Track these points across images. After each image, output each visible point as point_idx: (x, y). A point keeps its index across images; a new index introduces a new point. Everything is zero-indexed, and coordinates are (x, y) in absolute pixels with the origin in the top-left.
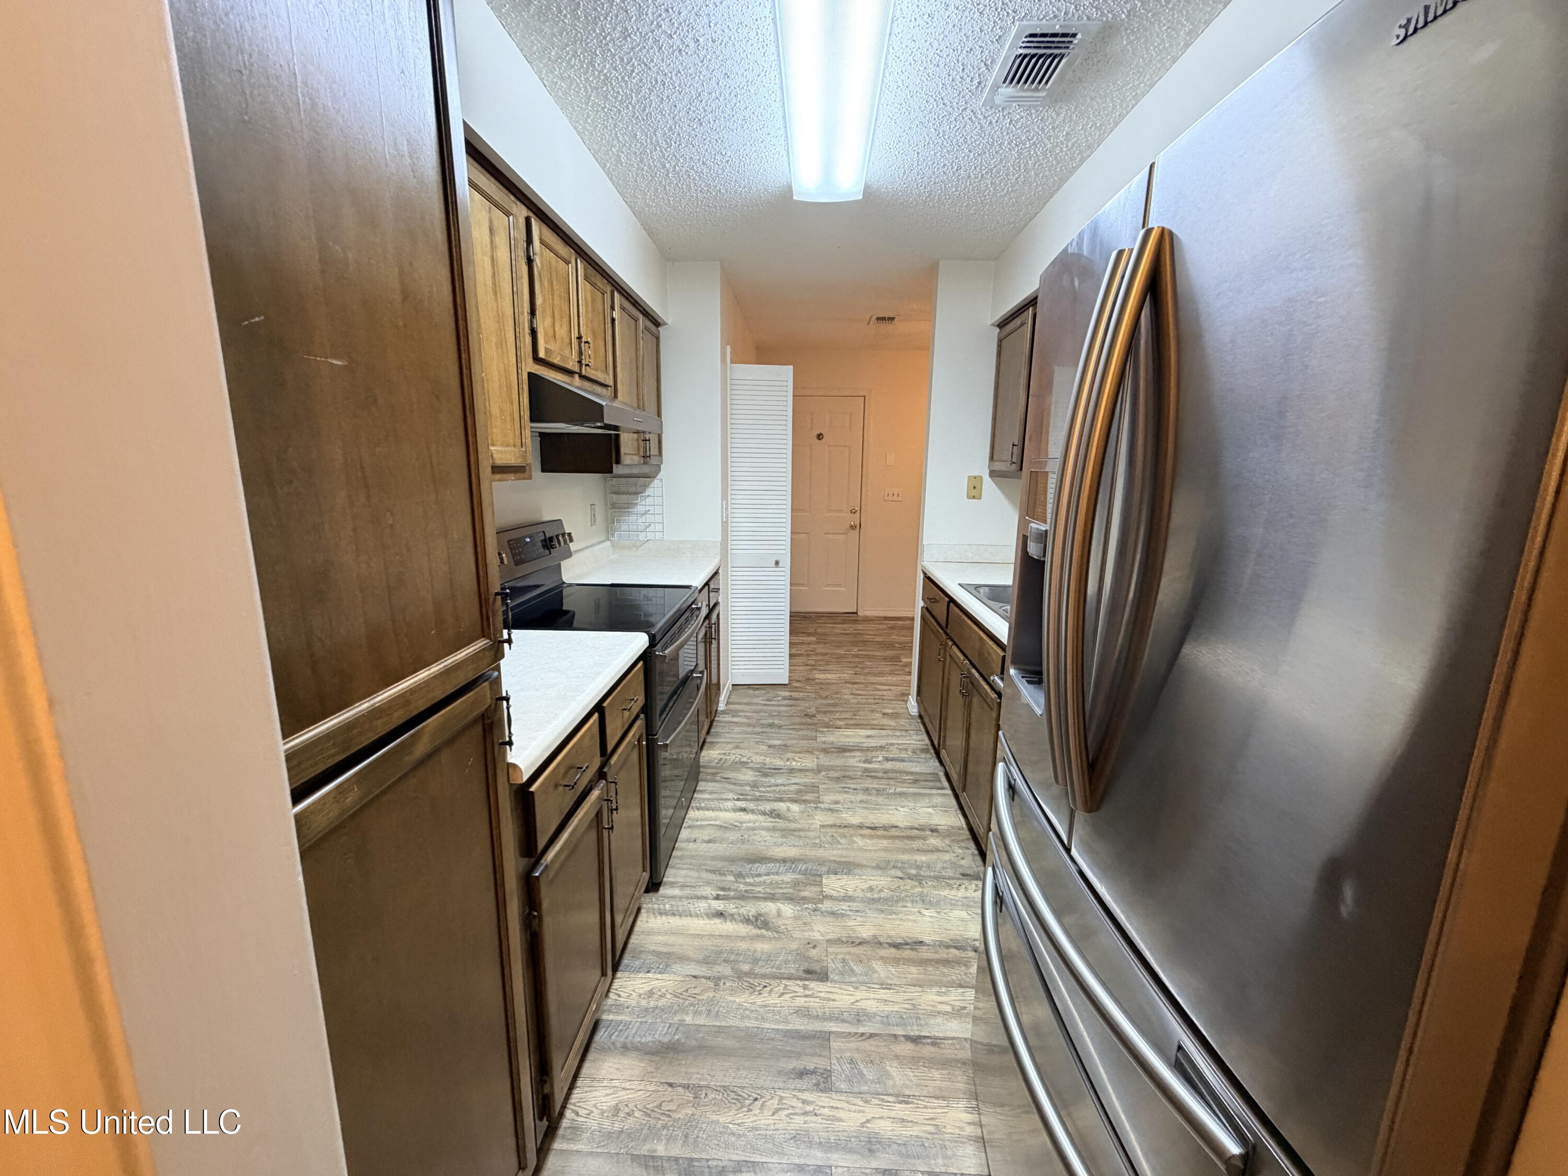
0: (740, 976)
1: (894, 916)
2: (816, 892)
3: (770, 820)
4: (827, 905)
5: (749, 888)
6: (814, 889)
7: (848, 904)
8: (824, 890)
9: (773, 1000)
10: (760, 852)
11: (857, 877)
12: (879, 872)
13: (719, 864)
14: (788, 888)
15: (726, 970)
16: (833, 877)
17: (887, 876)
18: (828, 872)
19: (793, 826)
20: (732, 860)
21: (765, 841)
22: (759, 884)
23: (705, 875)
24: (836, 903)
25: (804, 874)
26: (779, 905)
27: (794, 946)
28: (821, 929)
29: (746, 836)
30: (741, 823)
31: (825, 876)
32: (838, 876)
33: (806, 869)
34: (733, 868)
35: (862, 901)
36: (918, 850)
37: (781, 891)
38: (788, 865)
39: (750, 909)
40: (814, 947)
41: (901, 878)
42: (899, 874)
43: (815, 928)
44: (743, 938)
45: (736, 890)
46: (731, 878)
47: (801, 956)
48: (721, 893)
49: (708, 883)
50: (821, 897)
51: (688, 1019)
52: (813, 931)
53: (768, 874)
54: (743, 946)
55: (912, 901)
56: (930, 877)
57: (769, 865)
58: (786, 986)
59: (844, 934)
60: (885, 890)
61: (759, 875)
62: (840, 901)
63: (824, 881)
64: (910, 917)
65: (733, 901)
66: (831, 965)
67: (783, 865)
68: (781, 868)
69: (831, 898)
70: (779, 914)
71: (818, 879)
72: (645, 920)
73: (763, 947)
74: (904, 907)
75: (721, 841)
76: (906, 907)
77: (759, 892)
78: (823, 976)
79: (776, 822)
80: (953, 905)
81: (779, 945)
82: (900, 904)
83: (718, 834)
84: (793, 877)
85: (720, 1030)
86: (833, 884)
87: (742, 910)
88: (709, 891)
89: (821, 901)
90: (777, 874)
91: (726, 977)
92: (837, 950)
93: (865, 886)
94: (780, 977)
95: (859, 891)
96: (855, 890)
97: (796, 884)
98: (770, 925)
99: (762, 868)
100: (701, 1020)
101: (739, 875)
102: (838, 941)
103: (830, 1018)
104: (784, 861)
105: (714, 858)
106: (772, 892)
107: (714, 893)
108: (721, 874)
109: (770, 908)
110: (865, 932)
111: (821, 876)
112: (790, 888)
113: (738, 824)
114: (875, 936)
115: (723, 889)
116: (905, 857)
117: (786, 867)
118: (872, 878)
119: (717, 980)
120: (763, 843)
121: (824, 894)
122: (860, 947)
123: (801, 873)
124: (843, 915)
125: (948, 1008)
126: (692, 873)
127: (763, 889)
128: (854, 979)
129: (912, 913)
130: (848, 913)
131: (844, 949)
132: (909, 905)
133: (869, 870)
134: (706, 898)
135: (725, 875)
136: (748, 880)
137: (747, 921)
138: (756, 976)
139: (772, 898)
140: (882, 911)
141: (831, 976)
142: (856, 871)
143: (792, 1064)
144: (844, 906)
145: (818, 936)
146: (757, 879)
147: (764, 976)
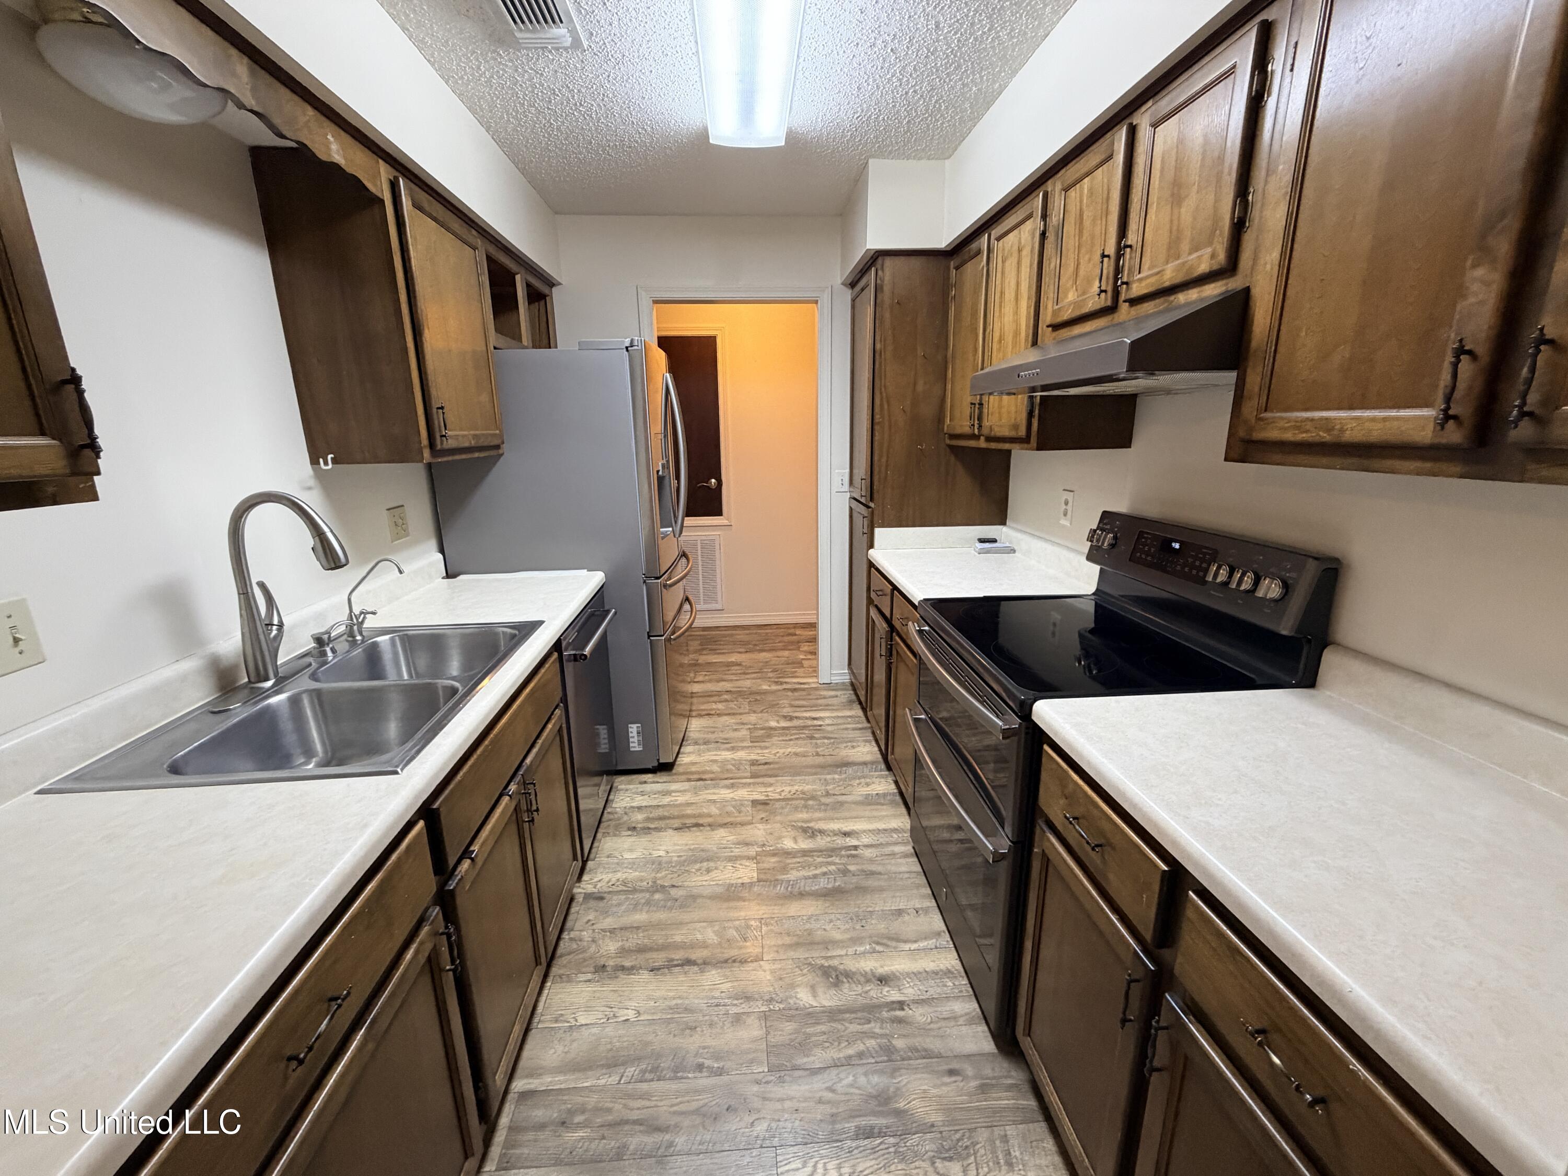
0: (813, 798)
1: (692, 847)
2: (763, 862)
3: (835, 962)
4: (752, 851)
5: (830, 860)
6: (766, 865)
7: (732, 854)
8: (755, 865)
9: (787, 789)
10: (833, 905)
11: (720, 882)
12: (695, 891)
13: (871, 882)
14: (791, 864)
15: (824, 800)
16: (746, 880)
17: (688, 887)
18: (751, 884)
19: (801, 954)
20: (862, 890)
21: (831, 921)
22: (821, 864)
23: (879, 868)
24: (746, 854)
25: (777, 880)
26: (796, 847)
27: (778, 818)
28: (758, 832)
29: (858, 927)
30: (874, 951)
31: (755, 880)
32: (740, 881)
33: (775, 886)
34: (854, 880)
35: (719, 858)
36: (638, 928)
37: (798, 860)
38: (796, 890)
39: (821, 842)
40: (762, 818)
41: (673, 886)
42: (673, 892)
43: (762, 831)
44: (820, 819)
45: (842, 856)
46: (852, 868)
47: (773, 813)
48: (853, 852)
49: (871, 861)
50: (758, 858)
51: (836, 776)
52: (764, 829)
53: (815, 876)
54: (818, 815)
55: (671, 862)
56: (642, 891)
57: (817, 887)
58: (780, 795)
59: (739, 829)
60: (694, 870)
61: (825, 874)
62: (740, 856)
63: (755, 875)
64: (679, 847)
65: (839, 846)
66: (749, 809)
67: (802, 889)
68: (802, 884)
69: (748, 858)
70: (795, 840)
71: (762, 876)
72: (906, 824)
73: (804, 816)
74: (681, 856)
75: (884, 915)
76: (679, 856)
77: (818, 857)
78: (755, 803)
79: (826, 958)
80: (633, 865)
81: (790, 818)
82: (683, 858)
83: (896, 926)
84: (788, 876)
85: (816, 774)
86: (746, 873)
87: (829, 839)
88: (868, 853)
89: (758, 854)
90: (806, 878)
91: (822, 796)
92: (745, 818)
93: (713, 874)
94: (784, 800)
95: (721, 868)
96: (725, 867)
97: (785, 869)
98: (800, 831)
99: (823, 883)
100: (829, 777)
101: (845, 872)
102: (742, 824)
103: (750, 784)
104: (802, 895)
105: (881, 890)
106: (806, 858)
107: (859, 851)
108: (863, 871)
109: (805, 844)
110: (722, 832)
111: (759, 881)
112: (789, 864)
113: (878, 948)
114: (713, 830)
115: (854, 856)
116: (662, 916)
117: (798, 886)
118: (704, 883)
119: (828, 794)
120: (832, 916)
121: (755, 861)
122: (726, 822)
123: (780, 882)
124: (739, 843)
125: (673, 794)
126: (893, 869)
127: (815, 860)
128: (734, 803)
129: (674, 851)
130: (733, 846)
131: (739, 820)
132: (676, 859)
133: (707, 892)
134: (867, 846)
135: (859, 870)
136: (833, 867)
137: (821, 832)
138: (802, 799)
139: (805, 853)
140: (703, 850)
141: (750, 803)
142: (719, 890)
143: (772, 766)
144: (737, 852)
145: (760, 826)
146: (824, 869)
147: (797, 799)
